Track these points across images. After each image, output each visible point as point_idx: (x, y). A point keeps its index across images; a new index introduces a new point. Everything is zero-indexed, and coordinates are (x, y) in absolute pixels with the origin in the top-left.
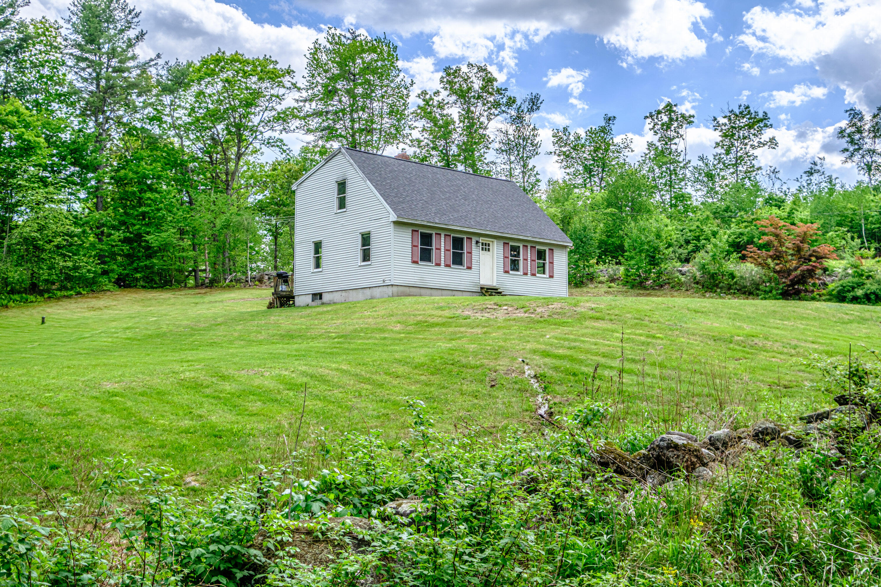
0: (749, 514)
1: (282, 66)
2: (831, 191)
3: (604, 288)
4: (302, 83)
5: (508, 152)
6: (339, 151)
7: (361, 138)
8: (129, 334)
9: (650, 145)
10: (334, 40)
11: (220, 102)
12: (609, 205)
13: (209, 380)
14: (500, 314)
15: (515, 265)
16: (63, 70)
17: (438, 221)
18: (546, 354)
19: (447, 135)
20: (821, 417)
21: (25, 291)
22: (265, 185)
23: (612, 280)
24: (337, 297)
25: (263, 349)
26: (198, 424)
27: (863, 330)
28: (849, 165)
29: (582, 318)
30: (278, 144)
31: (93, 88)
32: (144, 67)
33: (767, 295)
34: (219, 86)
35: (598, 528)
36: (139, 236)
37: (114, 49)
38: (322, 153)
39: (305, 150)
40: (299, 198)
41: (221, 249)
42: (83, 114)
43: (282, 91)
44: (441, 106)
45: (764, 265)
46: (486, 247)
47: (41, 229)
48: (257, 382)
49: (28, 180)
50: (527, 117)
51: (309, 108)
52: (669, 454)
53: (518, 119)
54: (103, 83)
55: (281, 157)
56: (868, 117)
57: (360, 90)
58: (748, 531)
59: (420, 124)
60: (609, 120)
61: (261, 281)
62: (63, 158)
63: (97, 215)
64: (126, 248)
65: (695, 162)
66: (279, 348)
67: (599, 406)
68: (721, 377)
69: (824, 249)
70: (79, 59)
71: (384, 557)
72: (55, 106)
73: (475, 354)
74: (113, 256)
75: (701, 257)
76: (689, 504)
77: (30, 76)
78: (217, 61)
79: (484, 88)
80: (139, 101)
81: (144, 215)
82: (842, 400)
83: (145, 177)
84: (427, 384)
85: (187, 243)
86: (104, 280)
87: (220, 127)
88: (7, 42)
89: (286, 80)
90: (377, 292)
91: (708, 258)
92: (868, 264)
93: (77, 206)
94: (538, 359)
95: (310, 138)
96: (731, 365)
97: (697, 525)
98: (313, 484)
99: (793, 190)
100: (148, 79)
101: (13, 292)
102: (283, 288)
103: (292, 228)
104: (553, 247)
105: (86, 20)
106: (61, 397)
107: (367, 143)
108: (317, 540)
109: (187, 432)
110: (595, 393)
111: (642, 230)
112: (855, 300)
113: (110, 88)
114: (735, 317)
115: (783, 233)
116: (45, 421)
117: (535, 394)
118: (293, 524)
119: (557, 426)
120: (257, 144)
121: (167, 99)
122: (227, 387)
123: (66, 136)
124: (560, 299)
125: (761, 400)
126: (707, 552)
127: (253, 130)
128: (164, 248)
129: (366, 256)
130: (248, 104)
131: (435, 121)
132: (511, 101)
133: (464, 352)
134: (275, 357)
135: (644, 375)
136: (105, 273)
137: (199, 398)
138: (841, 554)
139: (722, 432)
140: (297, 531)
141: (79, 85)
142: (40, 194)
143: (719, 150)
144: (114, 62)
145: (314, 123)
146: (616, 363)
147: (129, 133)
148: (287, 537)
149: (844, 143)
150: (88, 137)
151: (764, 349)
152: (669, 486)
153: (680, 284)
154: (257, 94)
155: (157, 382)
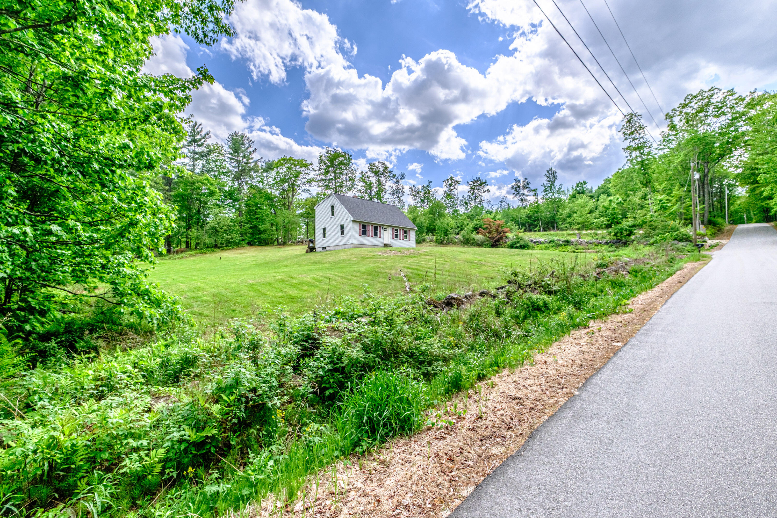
0: (478, 319)
1: (309, 162)
2: (509, 209)
3: (428, 244)
4: (316, 168)
5: (393, 194)
6: (331, 194)
7: (339, 189)
8: (254, 263)
9: (445, 192)
10: (328, 152)
11: (285, 175)
12: (430, 214)
13: (288, 279)
14: (392, 254)
15: (396, 236)
16: (225, 163)
17: (369, 220)
18: (408, 268)
19: (370, 188)
20: (502, 288)
21: (213, 247)
22: (303, 207)
23: (431, 241)
24: (332, 248)
25: (306, 267)
26: (285, 295)
27: (518, 258)
28: (516, 199)
29: (421, 255)
30: (308, 191)
31: (236, 170)
32: (256, 162)
33: (486, 246)
34: (285, 170)
35: (428, 325)
36: (256, 226)
37: (244, 155)
38: (324, 195)
39: (318, 194)
40: (316, 211)
41: (287, 231)
42: (233, 180)
43: (309, 171)
44: (368, 177)
45: (485, 235)
46: (386, 230)
47: (218, 224)
48: (305, 279)
49: (213, 205)
50: (400, 181)
51: (319, 178)
52: (452, 301)
53: (397, 182)
54: (240, 168)
55: (309, 196)
56: (522, 182)
57: (338, 171)
58: (477, 325)
59: (361, 184)
60: (430, 182)
61: (302, 242)
62: (226, 197)
63: (239, 218)
64: (251, 231)
65: (461, 198)
66: (312, 267)
67: (428, 284)
68: (469, 275)
69: (506, 229)
70: (231, 159)
71: (360, 334)
72: (222, 177)
73: (383, 268)
74: (246, 233)
75: (463, 233)
76: (458, 317)
77: (212, 165)
78: (284, 160)
79: (384, 171)
80: (254, 175)
81: (257, 218)
82: (509, 282)
83: (258, 204)
84: (367, 279)
85: (274, 228)
86: (243, 243)
87: (286, 185)
88: (203, 152)
89: (310, 167)
90: (346, 246)
91: (465, 233)
92: (521, 235)
93: (231, 215)
94: (406, 270)
95: (320, 189)
96: (473, 271)
97: (461, 323)
98: (332, 312)
99: (496, 208)
100: (258, 166)
101: (208, 247)
102: (311, 245)
103: (314, 223)
104: (410, 229)
105: (234, 144)
106: (233, 286)
107: (341, 191)
108: (335, 330)
109: (281, 297)
110: (427, 281)
111: (442, 223)
112: (517, 248)
113: (244, 170)
114: (474, 254)
115: (492, 224)
116: (228, 294)
117: (405, 282)
118: (327, 325)
119: (414, 292)
120: (300, 191)
121: (265, 174)
122: (294, 281)
123: (227, 188)
124: (413, 248)
125: (483, 282)
126: (464, 332)
127: (298, 186)
128: (265, 231)
129: (342, 233)
130: (296, 176)
131: (366, 183)
132: (394, 176)
133: (380, 268)
134: (311, 270)
135: (443, 275)
136: (243, 240)
137: (284, 286)
138: (507, 332)
139: (470, 293)
140: (328, 327)
141: (231, 169)
142: (217, 211)
143: (470, 194)
144: (245, 160)
145: (321, 183)
146: (433, 271)
147: (251, 187)
148: (325, 329)
149: (513, 191)
150: (235, 189)
151: (485, 265)
152: (451, 312)
153: (456, 243)
154: (299, 173)
155: (268, 280)
